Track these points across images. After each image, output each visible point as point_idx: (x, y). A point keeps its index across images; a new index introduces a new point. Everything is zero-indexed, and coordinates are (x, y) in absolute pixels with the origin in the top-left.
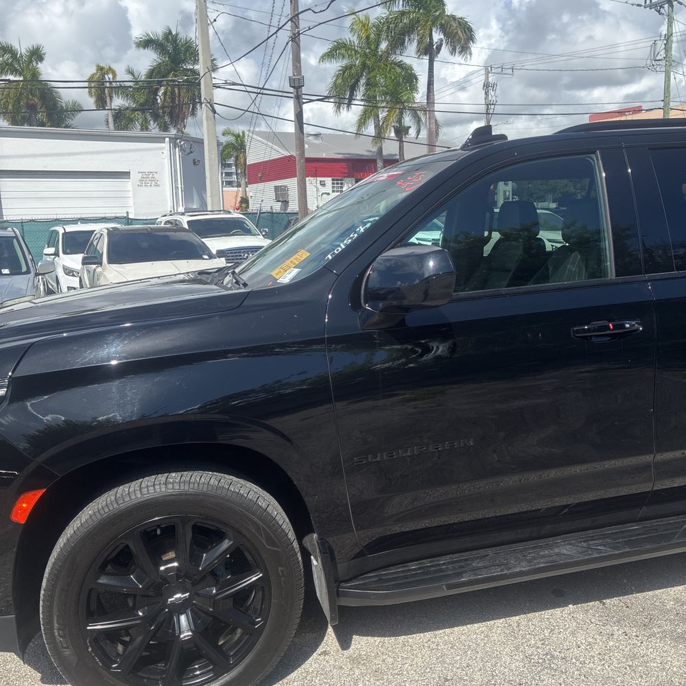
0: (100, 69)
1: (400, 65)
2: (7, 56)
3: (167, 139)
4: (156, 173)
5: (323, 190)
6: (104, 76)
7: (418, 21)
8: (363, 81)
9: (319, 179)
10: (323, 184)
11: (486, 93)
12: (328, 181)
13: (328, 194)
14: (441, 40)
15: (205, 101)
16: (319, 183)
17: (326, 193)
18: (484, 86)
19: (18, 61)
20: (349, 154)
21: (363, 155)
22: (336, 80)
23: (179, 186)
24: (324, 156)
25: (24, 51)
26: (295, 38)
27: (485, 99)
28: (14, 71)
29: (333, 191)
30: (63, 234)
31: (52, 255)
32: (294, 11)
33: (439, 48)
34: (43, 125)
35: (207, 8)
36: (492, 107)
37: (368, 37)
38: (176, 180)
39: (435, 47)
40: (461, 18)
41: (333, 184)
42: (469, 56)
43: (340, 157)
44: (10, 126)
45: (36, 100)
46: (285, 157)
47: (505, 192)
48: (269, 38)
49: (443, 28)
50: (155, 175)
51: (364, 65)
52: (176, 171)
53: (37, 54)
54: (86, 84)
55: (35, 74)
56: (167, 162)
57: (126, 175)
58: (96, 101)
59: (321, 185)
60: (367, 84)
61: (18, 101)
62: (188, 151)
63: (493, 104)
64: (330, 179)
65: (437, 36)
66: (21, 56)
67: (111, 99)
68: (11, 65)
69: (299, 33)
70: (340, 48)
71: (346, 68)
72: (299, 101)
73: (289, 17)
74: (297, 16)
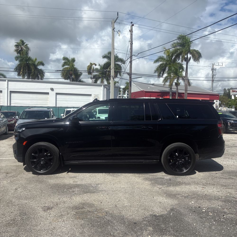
1: (179, 64)
2: (66, 61)
3: (103, 86)
4: (99, 95)
6: (92, 66)
7: (182, 52)
11: (212, 72)
14: (191, 57)
15: (112, 76)
18: (212, 69)
20: (162, 90)
21: (167, 91)
24: (154, 91)
25: (70, 59)
27: (212, 74)
30: (66, 111)
31: (63, 116)
33: (190, 59)
36: (214, 76)
37: (169, 55)
38: (104, 97)
39: (188, 59)
40: (197, 50)
43: (159, 91)
46: (141, 91)
47: (216, 104)
49: (191, 53)
50: (98, 96)
52: (104, 94)
53: (73, 60)
55: (73, 66)
56: (102, 92)
57: (90, 95)
60: (169, 70)
62: (108, 89)
63: (215, 75)
65: (189, 56)
69: (132, 61)
70: (160, 59)
71: (161, 64)
72: (130, 79)
73: (130, 56)
74: (132, 56)
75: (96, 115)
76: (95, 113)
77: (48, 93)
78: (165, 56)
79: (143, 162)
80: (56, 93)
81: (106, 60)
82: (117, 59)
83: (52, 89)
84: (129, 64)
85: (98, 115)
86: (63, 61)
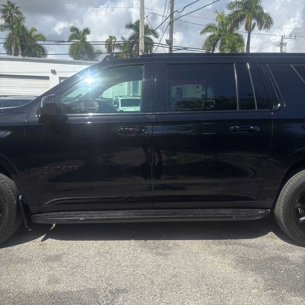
0: (110, 37)
1: (237, 35)
2: (75, 32)
5: (198, 90)
6: (112, 40)
8: (219, 42)
9: (196, 85)
10: (198, 87)
11: (281, 48)
12: (201, 86)
13: (200, 92)
14: (255, 23)
15: (140, 50)
16: (196, 87)
17: (199, 91)
18: (280, 44)
19: (79, 34)
22: (206, 41)
23: (131, 86)
25: (81, 30)
26: (171, 23)
27: (281, 50)
28: (77, 38)
29: (202, 91)
32: (172, 12)
33: (254, 27)
34: (86, 60)
35: (144, 11)
37: (223, 22)
39: (252, 27)
41: (202, 87)
42: (269, 30)
44: (74, 60)
45: (84, 50)
48: (162, 23)
49: (257, 18)
51: (220, 35)
53: (87, 31)
54: (105, 43)
55: (84, 39)
58: (108, 50)
59: (197, 87)
60: (222, 44)
61: (77, 50)
64: (201, 85)
65: (253, 21)
66: (80, 32)
67: (114, 50)
68: (76, 35)
69: (173, 21)
70: (209, 28)
71: (211, 36)
72: (171, 50)
73: (170, 14)
74: (173, 14)
75: (118, 108)
76: (117, 105)
77: (47, 78)
78: (217, 24)
79: (232, 217)
80: (60, 77)
81: (131, 32)
82: (148, 30)
83: (54, 72)
84: (169, 27)
85: (121, 108)
86: (71, 33)
